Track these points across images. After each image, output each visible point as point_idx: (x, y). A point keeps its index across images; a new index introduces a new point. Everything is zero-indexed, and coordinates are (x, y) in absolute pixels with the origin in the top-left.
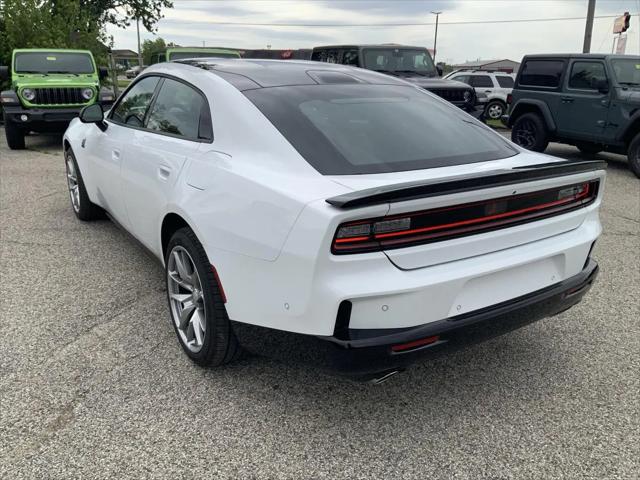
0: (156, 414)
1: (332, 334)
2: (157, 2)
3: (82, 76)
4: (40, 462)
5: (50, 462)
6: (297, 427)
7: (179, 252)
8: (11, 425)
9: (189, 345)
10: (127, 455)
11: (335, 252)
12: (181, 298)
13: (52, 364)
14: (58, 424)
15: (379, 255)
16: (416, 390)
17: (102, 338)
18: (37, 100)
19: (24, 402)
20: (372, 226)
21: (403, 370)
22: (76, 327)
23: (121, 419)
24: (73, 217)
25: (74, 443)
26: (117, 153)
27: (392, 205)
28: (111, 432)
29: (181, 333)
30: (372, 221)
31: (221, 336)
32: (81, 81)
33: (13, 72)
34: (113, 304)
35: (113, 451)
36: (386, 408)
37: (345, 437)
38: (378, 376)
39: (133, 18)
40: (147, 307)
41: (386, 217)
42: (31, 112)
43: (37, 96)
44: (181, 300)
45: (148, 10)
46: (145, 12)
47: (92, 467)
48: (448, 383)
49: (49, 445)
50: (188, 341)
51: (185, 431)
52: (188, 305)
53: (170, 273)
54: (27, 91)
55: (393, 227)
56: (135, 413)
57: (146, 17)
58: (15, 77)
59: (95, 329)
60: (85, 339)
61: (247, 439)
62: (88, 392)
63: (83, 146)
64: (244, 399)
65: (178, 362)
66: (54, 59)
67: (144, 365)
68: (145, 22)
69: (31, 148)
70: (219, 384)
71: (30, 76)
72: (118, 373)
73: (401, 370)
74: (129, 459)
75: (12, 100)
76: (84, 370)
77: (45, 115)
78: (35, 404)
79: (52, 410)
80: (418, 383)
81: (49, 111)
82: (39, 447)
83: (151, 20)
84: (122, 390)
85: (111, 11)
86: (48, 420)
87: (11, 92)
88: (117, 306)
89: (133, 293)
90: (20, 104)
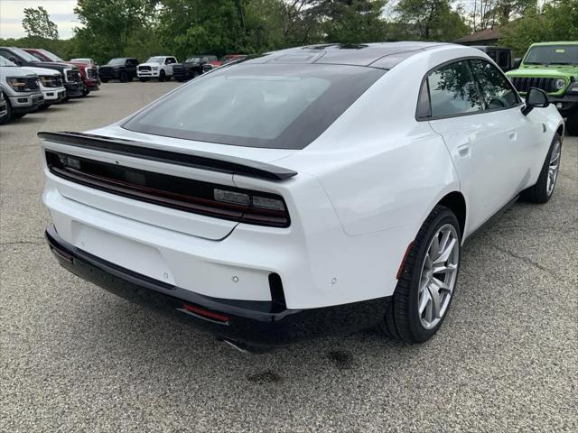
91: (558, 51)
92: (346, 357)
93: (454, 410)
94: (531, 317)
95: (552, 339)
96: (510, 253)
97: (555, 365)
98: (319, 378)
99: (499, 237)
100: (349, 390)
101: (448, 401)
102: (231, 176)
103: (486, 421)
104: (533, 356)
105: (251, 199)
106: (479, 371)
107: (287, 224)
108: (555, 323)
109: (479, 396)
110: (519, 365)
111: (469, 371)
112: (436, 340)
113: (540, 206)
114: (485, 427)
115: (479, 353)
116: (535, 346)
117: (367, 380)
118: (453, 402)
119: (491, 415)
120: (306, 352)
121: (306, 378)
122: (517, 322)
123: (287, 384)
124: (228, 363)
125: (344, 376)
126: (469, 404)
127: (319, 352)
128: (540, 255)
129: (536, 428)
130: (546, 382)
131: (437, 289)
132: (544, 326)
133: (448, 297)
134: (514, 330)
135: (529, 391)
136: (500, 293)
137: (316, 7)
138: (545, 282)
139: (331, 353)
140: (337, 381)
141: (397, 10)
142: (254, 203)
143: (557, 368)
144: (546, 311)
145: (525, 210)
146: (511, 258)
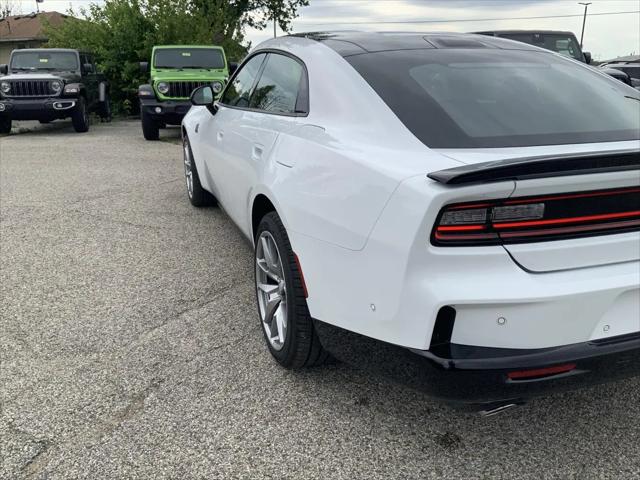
0: (227, 415)
1: (427, 348)
2: (293, 2)
3: (213, 71)
4: (98, 454)
5: (108, 455)
6: (383, 453)
7: (266, 238)
8: (81, 409)
9: (272, 341)
10: (187, 460)
11: (435, 242)
12: (268, 288)
13: (136, 347)
14: (125, 414)
15: (498, 250)
16: (538, 425)
17: (189, 325)
18: (170, 93)
19: (99, 385)
20: (489, 212)
21: (523, 403)
22: (166, 311)
23: (190, 416)
24: (188, 203)
25: (137, 437)
26: (221, 135)
27: (517, 182)
28: (176, 430)
29: (266, 326)
30: (490, 204)
31: (302, 335)
32: (211, 75)
33: (152, 68)
34: (207, 290)
35: (174, 453)
36: (497, 445)
37: (441, 474)
38: (488, 408)
39: (270, 19)
40: (240, 296)
41: (509, 199)
42: (164, 105)
43: (171, 89)
44: (267, 291)
45: (284, 10)
46: (281, 12)
47: (148, 468)
48: (581, 422)
49: (112, 436)
50: (272, 337)
51: (254, 439)
52: (275, 297)
53: (259, 261)
54: (163, 85)
55: (519, 214)
56: (206, 411)
57: (282, 18)
58: (153, 72)
59: (185, 314)
60: (173, 324)
61: (322, 459)
62: (162, 381)
63: (196, 131)
64: (325, 410)
65: (260, 358)
66: (189, 55)
67: (225, 357)
68: (281, 21)
69: (164, 140)
70: (300, 388)
71: (167, 71)
72: (198, 363)
73: (520, 403)
74: (189, 464)
75: (149, 93)
76: (164, 357)
77: (176, 108)
78: (108, 389)
79: (123, 397)
80: (542, 417)
81: (181, 104)
82: (102, 436)
83: (286, 20)
84: (197, 383)
85: (251, 13)
86: (118, 408)
87: (148, 86)
88: (210, 292)
89: (228, 281)
90: (156, 97)
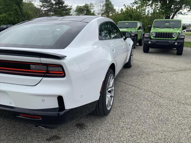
91: (126, 24)
92: (82, 125)
93: (122, 136)
94: (136, 102)
95: (144, 108)
96: (125, 83)
97: (147, 116)
98: (74, 134)
99: (120, 79)
100: (86, 137)
101: (120, 133)
102: (39, 58)
103: (133, 138)
104: (141, 114)
105: (47, 67)
106: (126, 121)
107: (64, 76)
108: (144, 103)
109: (129, 130)
110: (137, 118)
111: (123, 122)
112: (111, 113)
113: (129, 69)
114: (133, 140)
115: (125, 116)
116: (140, 110)
117: (92, 132)
118: (121, 133)
119: (134, 135)
120: (67, 126)
121: (70, 135)
122: (133, 104)
123: (63, 139)
124: (37, 135)
125: (83, 132)
126: (126, 133)
127: (72, 125)
128: (133, 83)
129: (148, 137)
130: (147, 122)
131: (110, 96)
132: (141, 104)
133: (113, 98)
134: (133, 107)
135: (143, 125)
136: (125, 96)
137: (48, 9)
138: (137, 91)
139: (77, 124)
140: (81, 134)
141: (75, 11)
142: (49, 69)
143: (148, 117)
144: (140, 100)
145: (126, 70)
146: (126, 85)
